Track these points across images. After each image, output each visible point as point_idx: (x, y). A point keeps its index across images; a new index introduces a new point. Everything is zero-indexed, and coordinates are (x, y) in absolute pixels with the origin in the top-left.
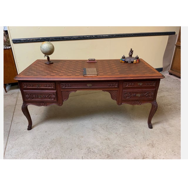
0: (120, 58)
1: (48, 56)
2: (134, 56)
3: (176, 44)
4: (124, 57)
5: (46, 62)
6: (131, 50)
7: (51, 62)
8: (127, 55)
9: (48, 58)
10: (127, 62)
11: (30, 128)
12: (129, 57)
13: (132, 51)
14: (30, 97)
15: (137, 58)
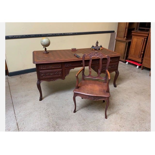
0: (90, 47)
1: (45, 48)
2: (99, 45)
3: (115, 38)
4: (93, 47)
5: (44, 52)
6: (97, 41)
7: (48, 52)
8: (95, 45)
9: (46, 49)
10: (96, 49)
11: (41, 99)
12: (96, 46)
13: (97, 43)
14: (44, 75)
15: (101, 47)
